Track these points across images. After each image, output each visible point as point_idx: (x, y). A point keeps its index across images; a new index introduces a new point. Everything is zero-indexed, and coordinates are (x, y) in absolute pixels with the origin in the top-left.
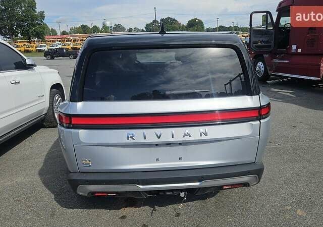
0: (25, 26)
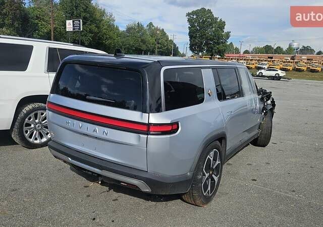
0: (211, 44)
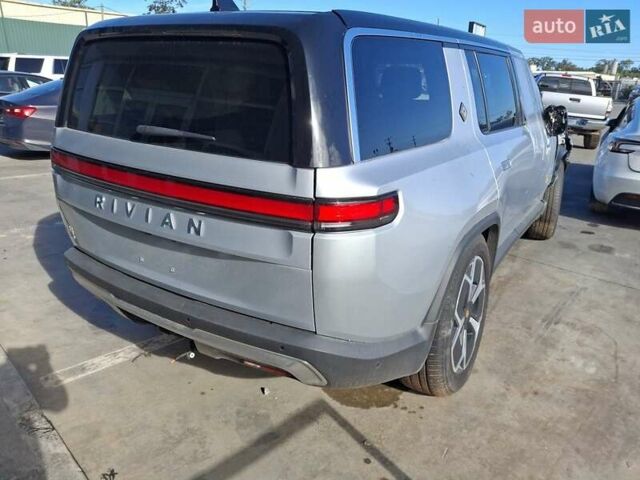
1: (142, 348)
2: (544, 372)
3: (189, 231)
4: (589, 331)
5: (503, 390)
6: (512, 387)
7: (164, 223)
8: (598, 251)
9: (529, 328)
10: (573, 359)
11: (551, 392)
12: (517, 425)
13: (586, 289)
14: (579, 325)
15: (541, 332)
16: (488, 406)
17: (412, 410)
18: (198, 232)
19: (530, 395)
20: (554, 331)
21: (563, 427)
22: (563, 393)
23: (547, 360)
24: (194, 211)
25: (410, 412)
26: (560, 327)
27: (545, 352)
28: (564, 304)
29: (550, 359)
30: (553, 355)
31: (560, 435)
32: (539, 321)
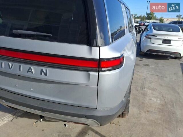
1: (14, 115)
2: (147, 104)
3: (41, 74)
4: (153, 90)
5: (139, 112)
6: (141, 110)
7: (28, 71)
8: (146, 66)
9: (138, 91)
10: (153, 99)
11: (152, 110)
12: (147, 123)
13: (147, 77)
14: (150, 88)
15: (141, 91)
16: (137, 118)
17: (116, 123)
18: (45, 74)
19: (147, 112)
20: (144, 91)
21: (159, 121)
22: (155, 110)
23: (146, 100)
24: (43, 66)
25: (116, 124)
26: (145, 89)
27: (145, 98)
28: (144, 82)
29: (147, 100)
30: (148, 98)
31: (159, 124)
32: (139, 88)
